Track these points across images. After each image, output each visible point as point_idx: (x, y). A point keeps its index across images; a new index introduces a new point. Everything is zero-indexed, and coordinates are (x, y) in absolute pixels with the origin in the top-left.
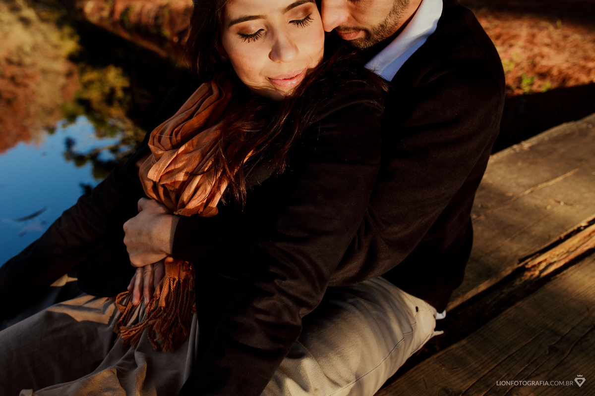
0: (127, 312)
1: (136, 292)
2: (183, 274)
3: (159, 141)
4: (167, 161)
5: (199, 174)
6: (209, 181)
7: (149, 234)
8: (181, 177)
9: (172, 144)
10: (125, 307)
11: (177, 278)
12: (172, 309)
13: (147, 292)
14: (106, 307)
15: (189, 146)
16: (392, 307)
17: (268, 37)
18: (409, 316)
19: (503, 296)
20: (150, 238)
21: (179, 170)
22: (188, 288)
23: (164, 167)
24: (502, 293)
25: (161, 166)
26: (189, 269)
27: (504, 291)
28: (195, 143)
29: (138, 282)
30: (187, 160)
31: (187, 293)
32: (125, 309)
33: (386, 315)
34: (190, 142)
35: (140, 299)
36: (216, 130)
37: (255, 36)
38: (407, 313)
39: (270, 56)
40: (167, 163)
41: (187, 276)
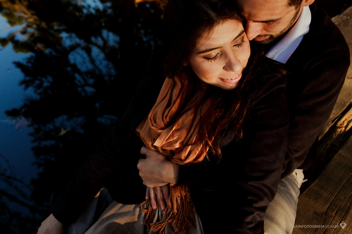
0: (150, 213)
1: (153, 201)
2: (184, 194)
3: (155, 122)
4: (167, 137)
5: (189, 145)
6: (197, 148)
7: (160, 174)
8: (177, 146)
9: (164, 124)
10: (147, 210)
11: (180, 195)
12: (180, 213)
13: (161, 203)
14: (135, 209)
15: (177, 126)
16: (289, 182)
17: (222, 58)
18: (295, 181)
19: (328, 146)
20: (161, 177)
21: (176, 141)
22: (187, 200)
23: (164, 140)
24: (328, 145)
25: (162, 140)
26: (186, 190)
27: (328, 142)
28: (180, 123)
29: (152, 196)
30: (179, 135)
31: (187, 202)
32: (148, 211)
33: (288, 188)
34: (177, 123)
35: (157, 206)
36: (191, 114)
37: (215, 58)
38: (294, 180)
39: (224, 68)
40: (166, 138)
41: (186, 194)
